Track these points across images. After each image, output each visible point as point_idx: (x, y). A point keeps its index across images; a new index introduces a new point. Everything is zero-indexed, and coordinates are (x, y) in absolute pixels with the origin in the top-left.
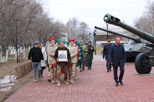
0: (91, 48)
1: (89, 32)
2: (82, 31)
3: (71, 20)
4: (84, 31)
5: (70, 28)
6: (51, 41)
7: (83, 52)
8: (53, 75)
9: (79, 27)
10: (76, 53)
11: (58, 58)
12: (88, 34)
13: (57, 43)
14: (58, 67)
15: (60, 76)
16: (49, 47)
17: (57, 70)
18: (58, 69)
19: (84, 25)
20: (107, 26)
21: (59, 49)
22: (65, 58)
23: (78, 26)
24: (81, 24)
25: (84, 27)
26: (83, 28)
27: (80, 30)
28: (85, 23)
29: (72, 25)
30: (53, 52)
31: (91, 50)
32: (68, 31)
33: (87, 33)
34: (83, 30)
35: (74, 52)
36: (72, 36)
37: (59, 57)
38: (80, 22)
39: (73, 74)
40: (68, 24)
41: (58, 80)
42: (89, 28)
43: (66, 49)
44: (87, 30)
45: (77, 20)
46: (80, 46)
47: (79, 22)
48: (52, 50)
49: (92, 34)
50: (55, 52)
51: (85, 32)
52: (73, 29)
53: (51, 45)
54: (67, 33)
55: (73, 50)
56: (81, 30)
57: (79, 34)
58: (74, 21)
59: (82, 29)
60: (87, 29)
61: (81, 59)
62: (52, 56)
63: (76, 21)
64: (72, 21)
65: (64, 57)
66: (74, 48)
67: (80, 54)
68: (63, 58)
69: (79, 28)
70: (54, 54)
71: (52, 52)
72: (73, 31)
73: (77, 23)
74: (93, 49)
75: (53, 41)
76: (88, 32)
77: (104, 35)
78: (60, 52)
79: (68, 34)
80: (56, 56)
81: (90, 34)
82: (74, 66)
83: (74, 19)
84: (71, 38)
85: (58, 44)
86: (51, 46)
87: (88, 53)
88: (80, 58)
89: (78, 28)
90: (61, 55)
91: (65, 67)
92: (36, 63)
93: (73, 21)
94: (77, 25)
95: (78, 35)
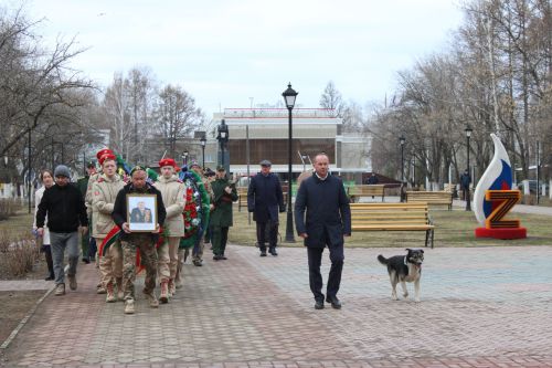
0: (227, 189)
1: (196, 129)
2: (169, 124)
3: (125, 76)
4: (177, 122)
5: (118, 110)
6: (106, 164)
7: (205, 201)
8: (109, 275)
9: (155, 105)
10: (183, 202)
11: (125, 220)
12: (192, 134)
14: (126, 250)
15: (133, 278)
16: (96, 183)
17: (121, 258)
18: (127, 256)
19: (176, 101)
20: (290, 109)
21: (130, 189)
22: (150, 221)
23: (153, 102)
24: (164, 96)
25: (178, 107)
27: (160, 119)
28: (182, 91)
29: (127, 100)
30: (108, 198)
32: (112, 123)
33: (188, 131)
34: (171, 118)
35: (174, 202)
36: (128, 144)
38: (162, 88)
40: (111, 95)
41: (126, 293)
42: (199, 112)
43: (153, 191)
44: (190, 119)
45: (150, 77)
46: (198, 184)
47: (156, 89)
48: (107, 193)
49: (211, 139)
50: (114, 200)
51: (182, 126)
52: (133, 113)
53: (104, 176)
54: (108, 131)
55: (171, 191)
56: (166, 119)
57: (156, 135)
58: (136, 81)
59: (168, 115)
60: (187, 116)
61: (201, 223)
62: (104, 213)
63: (145, 84)
64: (127, 81)
65: (147, 216)
66: (174, 186)
67: (198, 208)
68: (142, 220)
69: (157, 109)
70: (111, 206)
71: (105, 199)
72: (133, 122)
73: (149, 91)
76: (191, 127)
77: (258, 141)
79: (112, 134)
80: (120, 212)
81: (201, 136)
83: (136, 74)
84: (124, 149)
86: (102, 180)
87: (216, 204)
88: (196, 221)
89: (151, 111)
90: (136, 210)
91: (150, 249)
92: (61, 236)
93: (131, 81)
94: (148, 99)
95: (150, 137)
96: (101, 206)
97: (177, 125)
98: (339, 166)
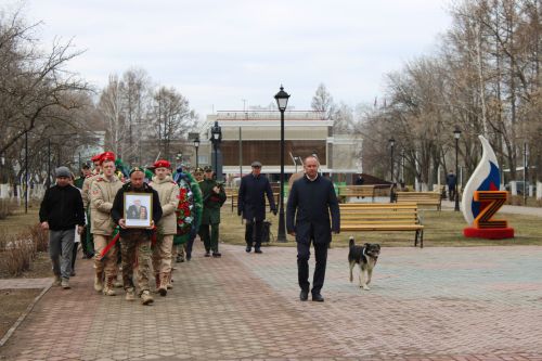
0: (216, 189)
1: (190, 131)
2: (163, 126)
3: (120, 78)
4: (171, 124)
5: (113, 112)
6: (105, 164)
7: (198, 201)
9: (149, 107)
10: (176, 202)
11: (122, 216)
12: (186, 135)
13: (120, 173)
16: (94, 182)
19: (170, 102)
20: (282, 111)
21: (128, 189)
22: (146, 218)
23: (148, 104)
24: (158, 98)
25: (172, 109)
26: (166, 113)
27: (154, 121)
28: (176, 93)
29: (121, 102)
30: (106, 198)
31: (214, 194)
32: (107, 125)
33: (182, 132)
34: (165, 119)
35: (168, 201)
36: (123, 145)
37: (126, 215)
38: (157, 90)
39: (166, 265)
40: (105, 97)
42: (192, 114)
43: (149, 190)
44: (184, 121)
45: (145, 79)
46: (192, 184)
47: (150, 91)
48: (105, 192)
49: (205, 140)
51: (176, 128)
52: (127, 115)
53: (103, 176)
54: (104, 133)
56: (160, 121)
57: (151, 137)
58: (130, 84)
59: (162, 117)
60: (181, 117)
61: (194, 221)
62: (102, 211)
63: (139, 86)
64: (122, 84)
65: (143, 213)
66: (169, 186)
67: (191, 207)
68: (137, 217)
69: (151, 111)
70: (109, 205)
71: (103, 198)
72: (127, 124)
73: (143, 94)
74: (222, 191)
75: (112, 163)
76: (185, 128)
77: (250, 142)
78: (130, 200)
79: (108, 135)
80: (118, 210)
81: (195, 137)
82: (169, 241)
83: (131, 76)
84: (119, 150)
85: (125, 176)
86: (101, 180)
88: (189, 219)
89: (145, 113)
90: (133, 208)
93: (126, 84)
94: (143, 101)
95: (145, 138)
96: (99, 204)
97: (171, 126)
98: (330, 167)
